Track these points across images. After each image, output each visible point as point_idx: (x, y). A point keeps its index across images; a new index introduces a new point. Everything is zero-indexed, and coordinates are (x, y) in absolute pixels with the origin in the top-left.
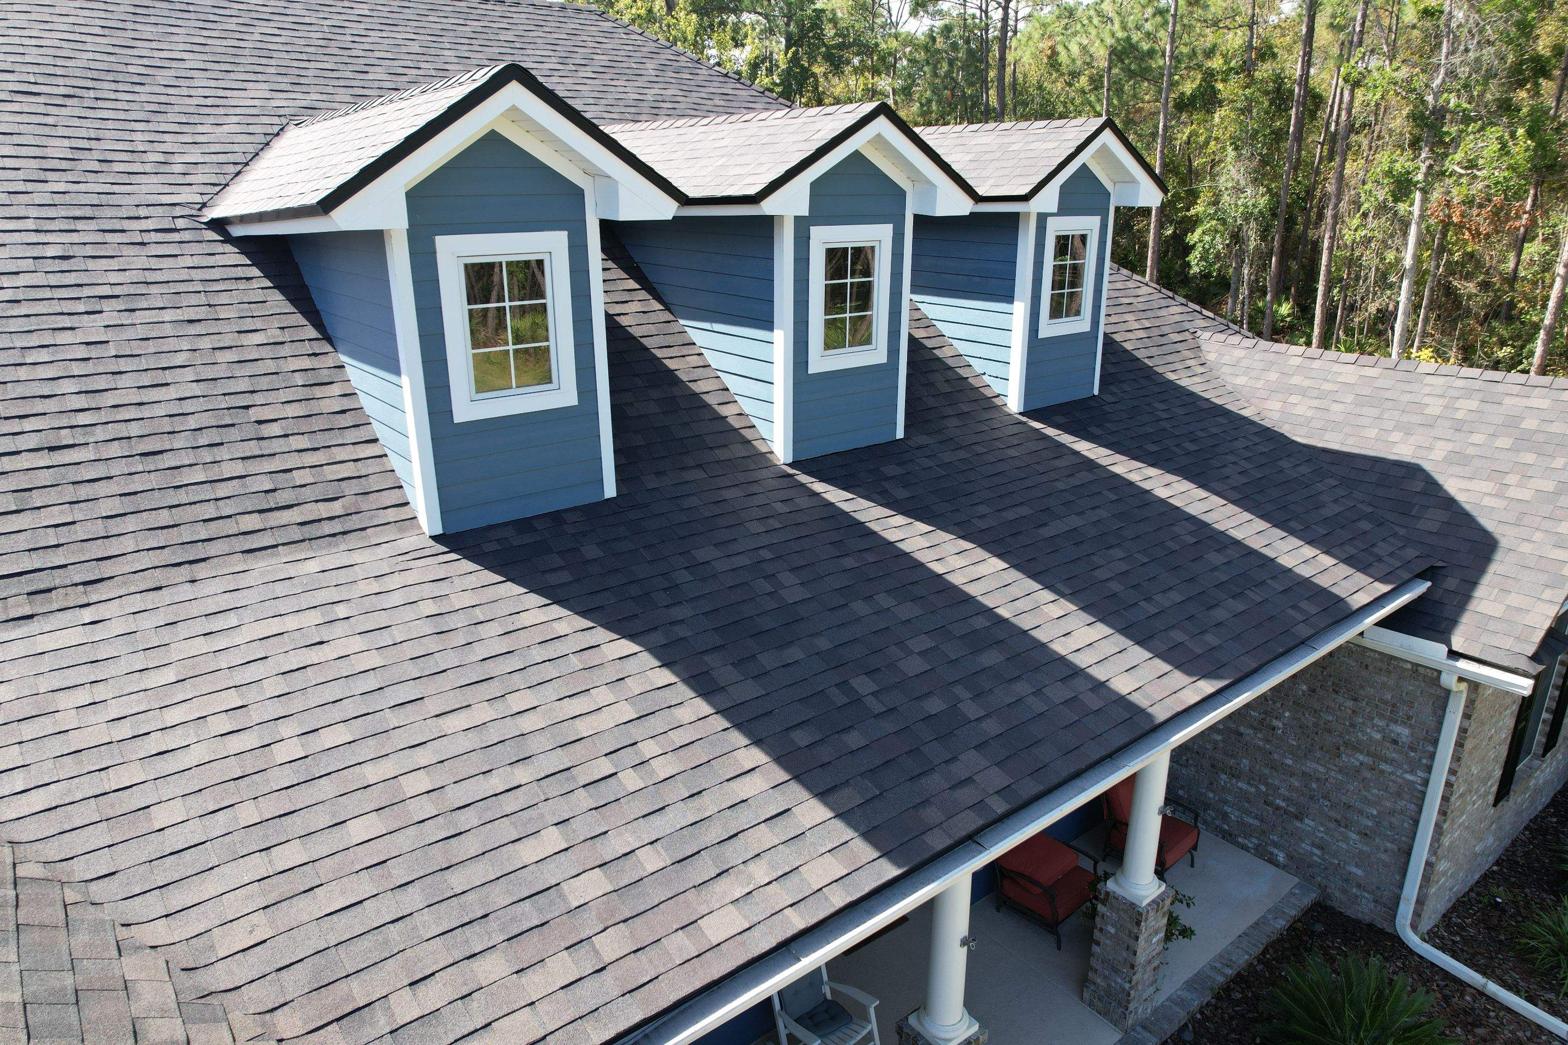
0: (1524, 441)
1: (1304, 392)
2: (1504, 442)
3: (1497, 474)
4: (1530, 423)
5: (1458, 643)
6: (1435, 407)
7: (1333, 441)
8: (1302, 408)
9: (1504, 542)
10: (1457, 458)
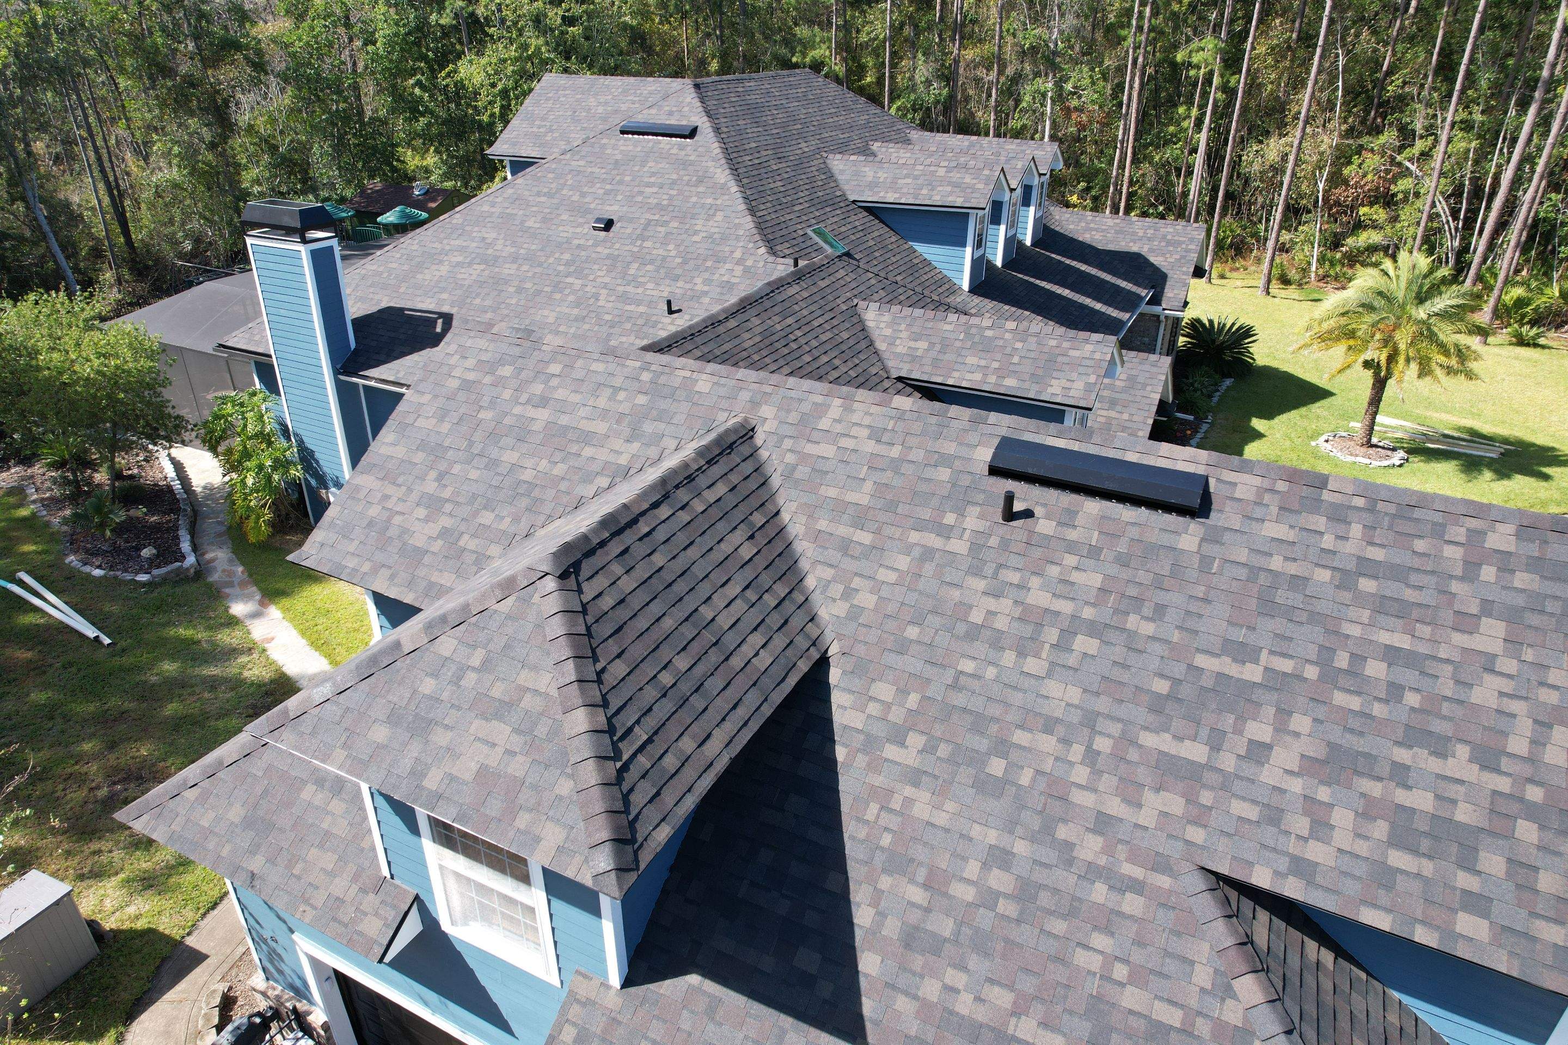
0: (1169, 243)
1: (1096, 230)
2: (1163, 244)
3: (1163, 255)
4: (1169, 237)
5: (1164, 306)
6: (1141, 233)
7: (1111, 247)
8: (1098, 236)
9: (1170, 274)
10: (1151, 250)
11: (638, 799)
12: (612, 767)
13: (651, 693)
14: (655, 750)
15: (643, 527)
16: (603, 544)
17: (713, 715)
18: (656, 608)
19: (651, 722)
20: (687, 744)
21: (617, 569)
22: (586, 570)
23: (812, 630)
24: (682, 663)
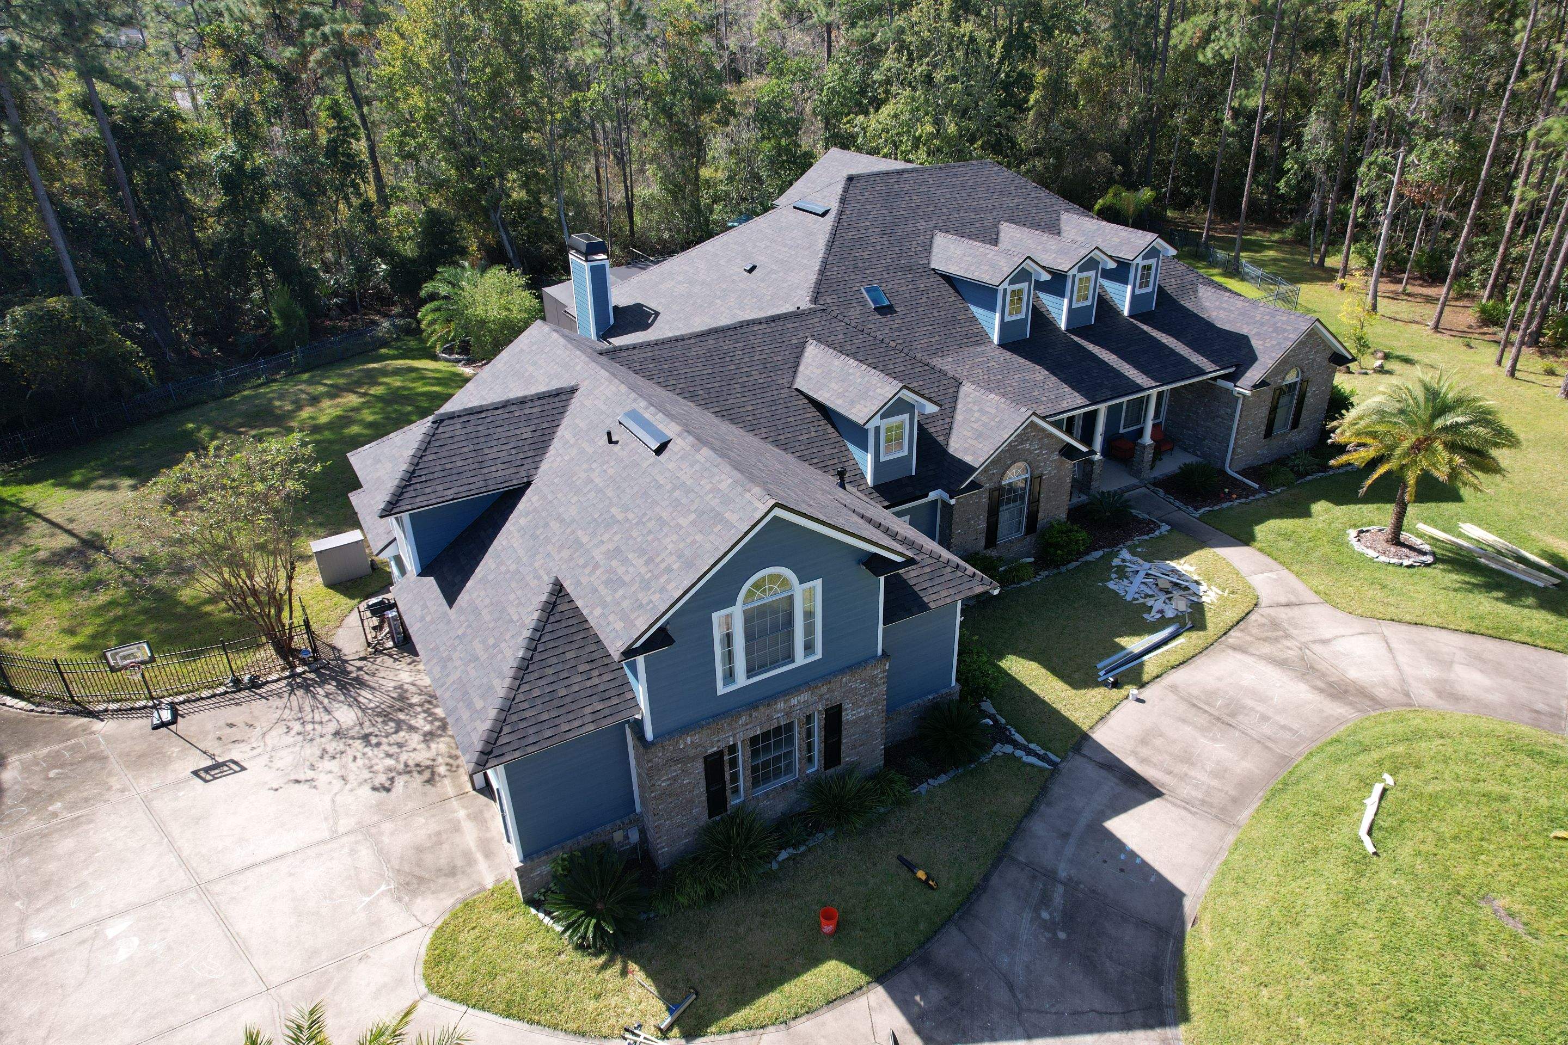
0: (1275, 330)
1: (1224, 309)
2: (1270, 329)
3: (1265, 339)
4: (1279, 325)
5: (1240, 384)
6: (1258, 318)
7: (1227, 326)
9: (1260, 360)
10: (1257, 334)
11: (406, 495)
12: (404, 483)
13: (439, 468)
14: (425, 485)
15: (483, 415)
16: (460, 416)
17: (459, 483)
18: (464, 444)
19: (428, 477)
20: (440, 488)
21: (459, 426)
22: (445, 423)
23: (533, 472)
24: (459, 464)
